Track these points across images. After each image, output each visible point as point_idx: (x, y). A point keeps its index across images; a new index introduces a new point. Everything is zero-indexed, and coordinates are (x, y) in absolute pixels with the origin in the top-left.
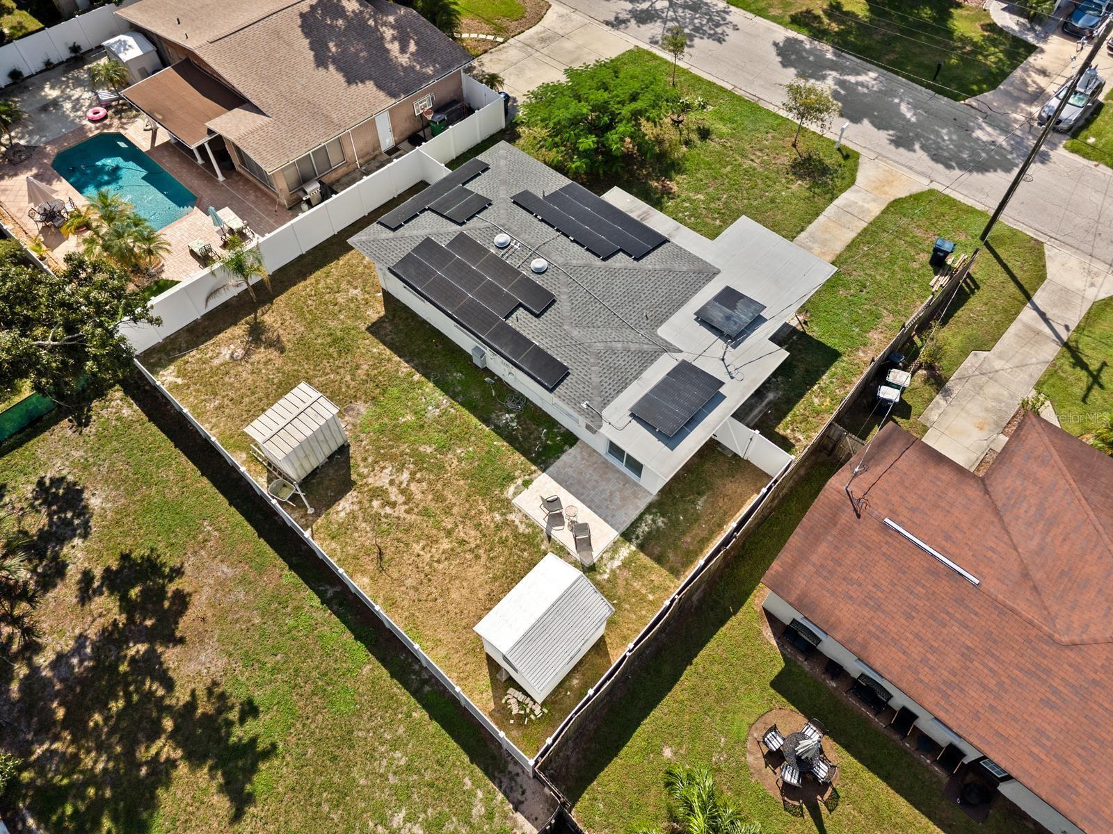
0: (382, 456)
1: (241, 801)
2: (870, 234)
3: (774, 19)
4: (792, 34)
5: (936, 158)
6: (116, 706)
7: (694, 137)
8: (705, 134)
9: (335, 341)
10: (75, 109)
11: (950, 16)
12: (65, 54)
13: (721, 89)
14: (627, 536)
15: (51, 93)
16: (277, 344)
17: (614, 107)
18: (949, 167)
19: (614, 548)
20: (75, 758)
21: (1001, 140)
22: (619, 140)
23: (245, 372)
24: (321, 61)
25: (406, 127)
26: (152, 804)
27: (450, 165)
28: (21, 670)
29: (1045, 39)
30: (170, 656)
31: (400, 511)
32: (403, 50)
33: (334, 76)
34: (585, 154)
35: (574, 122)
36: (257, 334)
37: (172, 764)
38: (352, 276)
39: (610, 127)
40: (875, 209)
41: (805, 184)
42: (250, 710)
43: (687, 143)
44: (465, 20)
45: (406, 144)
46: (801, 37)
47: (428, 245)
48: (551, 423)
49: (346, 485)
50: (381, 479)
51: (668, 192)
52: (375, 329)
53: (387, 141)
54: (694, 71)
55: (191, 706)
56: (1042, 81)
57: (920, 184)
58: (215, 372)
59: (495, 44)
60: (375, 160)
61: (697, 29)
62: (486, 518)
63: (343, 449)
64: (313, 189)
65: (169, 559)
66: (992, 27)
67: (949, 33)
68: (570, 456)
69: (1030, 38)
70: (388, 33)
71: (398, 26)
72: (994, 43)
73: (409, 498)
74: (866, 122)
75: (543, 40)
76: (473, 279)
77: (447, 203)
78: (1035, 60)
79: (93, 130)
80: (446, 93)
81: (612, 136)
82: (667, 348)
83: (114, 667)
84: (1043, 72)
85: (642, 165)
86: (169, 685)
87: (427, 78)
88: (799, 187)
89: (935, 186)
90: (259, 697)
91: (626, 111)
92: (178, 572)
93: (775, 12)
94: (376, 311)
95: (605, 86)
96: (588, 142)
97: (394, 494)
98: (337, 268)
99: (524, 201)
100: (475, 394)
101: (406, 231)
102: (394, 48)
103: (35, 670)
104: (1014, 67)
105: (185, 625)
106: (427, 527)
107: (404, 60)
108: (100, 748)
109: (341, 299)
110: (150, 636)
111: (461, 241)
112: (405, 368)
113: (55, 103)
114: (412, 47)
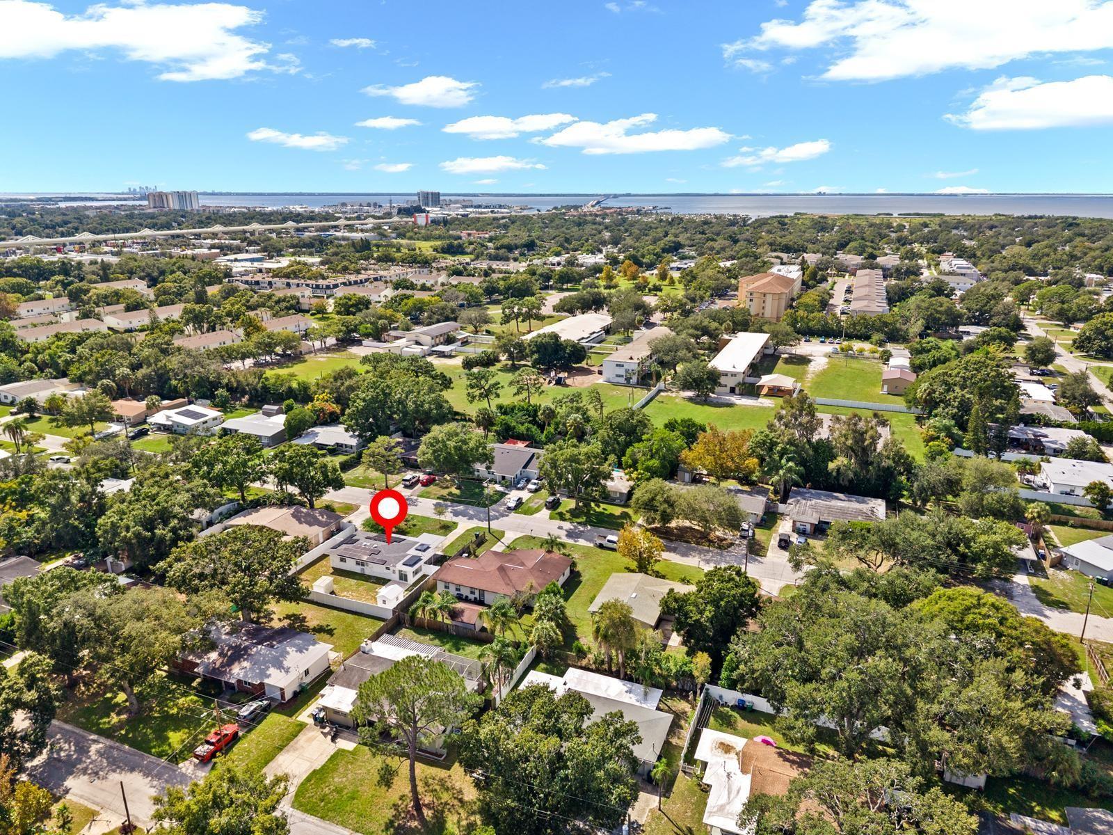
2: (461, 537)
4: (438, 501)
5: (479, 520)
11: (484, 490)
13: (418, 516)
18: (483, 521)
21: (497, 514)
24: (300, 523)
29: (510, 491)
32: (323, 518)
33: (305, 525)
38: (325, 565)
40: (462, 532)
45: (329, 537)
46: (441, 501)
52: (333, 573)
54: (411, 514)
55: (315, 628)
56: (508, 500)
57: (474, 525)
63: (333, 590)
66: (496, 491)
67: (483, 494)
69: (506, 492)
72: (495, 494)
74: (460, 516)
78: (507, 496)
80: (337, 526)
82: (409, 554)
84: (509, 498)
87: (332, 523)
88: (444, 529)
89: (479, 525)
90: (329, 624)
93: (432, 497)
94: (332, 570)
100: (363, 579)
102: (320, 518)
104: (501, 498)
107: (324, 520)
109: (323, 568)
111: (355, 546)
112: (343, 578)
114: (325, 518)
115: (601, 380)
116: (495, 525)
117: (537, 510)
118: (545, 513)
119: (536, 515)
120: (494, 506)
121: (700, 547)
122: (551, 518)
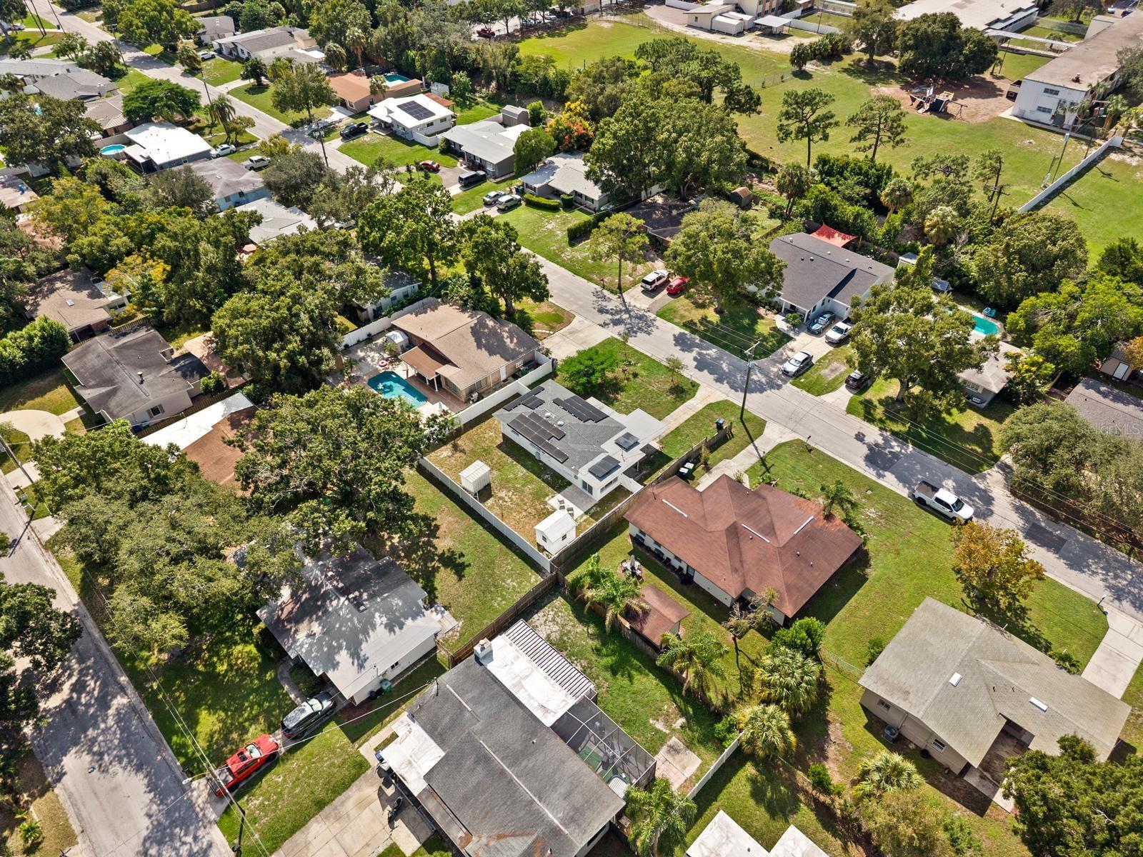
0: (502, 487)
1: (460, 577)
2: (695, 417)
3: (676, 324)
4: (683, 331)
5: (732, 387)
6: (420, 553)
7: (631, 377)
8: (635, 375)
9: (485, 450)
10: (373, 361)
11: (757, 323)
12: (365, 337)
13: (646, 356)
14: (586, 513)
15: (361, 354)
16: (463, 451)
17: (594, 366)
18: (736, 391)
19: (582, 516)
20: (409, 565)
21: (763, 380)
22: (597, 379)
23: (452, 460)
24: (479, 347)
25: (511, 371)
26: (434, 577)
27: (529, 387)
28: (389, 543)
29: (797, 334)
30: (435, 541)
31: (509, 504)
32: (512, 342)
33: (484, 352)
34: (583, 384)
35: (578, 372)
36: (456, 447)
37: (439, 567)
38: (490, 428)
39: (593, 373)
40: (701, 407)
41: (673, 396)
42: (462, 555)
43: (628, 379)
44: (537, 324)
45: (511, 378)
46: (687, 332)
47: (521, 417)
48: (563, 478)
49: (490, 496)
50: (503, 494)
51: (616, 399)
52: (499, 447)
53: (503, 377)
54: (636, 348)
55: (444, 553)
56: (790, 353)
57: (722, 397)
58: (441, 460)
59: (549, 335)
60: (499, 385)
61: (639, 329)
62: (538, 507)
63: (489, 485)
64: (475, 395)
65: (432, 516)
66: (775, 329)
67: (755, 330)
68: (569, 489)
69: (791, 334)
70: (505, 335)
71: (510, 332)
72: (773, 336)
73: (512, 500)
74: (706, 371)
75: (570, 333)
76: (537, 428)
77: (528, 402)
78: (791, 344)
79: (382, 370)
80: (528, 358)
81: (593, 378)
82: (604, 451)
83: (418, 544)
84: (792, 350)
85: (607, 388)
86: (436, 549)
87: (521, 353)
88: (671, 397)
89: (729, 399)
90: (464, 552)
91: (599, 368)
92: (435, 519)
93: (677, 320)
94: (500, 440)
95: (591, 359)
96: (584, 380)
97: (506, 499)
98: (484, 425)
99: (557, 402)
100: (536, 469)
101: (514, 411)
102: (508, 341)
103: (393, 544)
104: (779, 347)
105: (438, 534)
106: (518, 509)
107: (512, 346)
108: (416, 563)
109: (486, 436)
110: (428, 536)
111: (533, 415)
112: (510, 460)
113: (364, 358)
114: (515, 340)
115: (1008, 112)
116: (755, 404)
117: (831, 387)
118: (843, 395)
119: (827, 398)
120: (764, 362)
121: (1110, 550)
122: (850, 410)
